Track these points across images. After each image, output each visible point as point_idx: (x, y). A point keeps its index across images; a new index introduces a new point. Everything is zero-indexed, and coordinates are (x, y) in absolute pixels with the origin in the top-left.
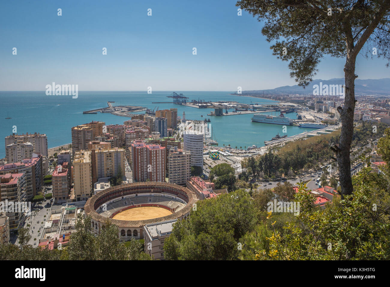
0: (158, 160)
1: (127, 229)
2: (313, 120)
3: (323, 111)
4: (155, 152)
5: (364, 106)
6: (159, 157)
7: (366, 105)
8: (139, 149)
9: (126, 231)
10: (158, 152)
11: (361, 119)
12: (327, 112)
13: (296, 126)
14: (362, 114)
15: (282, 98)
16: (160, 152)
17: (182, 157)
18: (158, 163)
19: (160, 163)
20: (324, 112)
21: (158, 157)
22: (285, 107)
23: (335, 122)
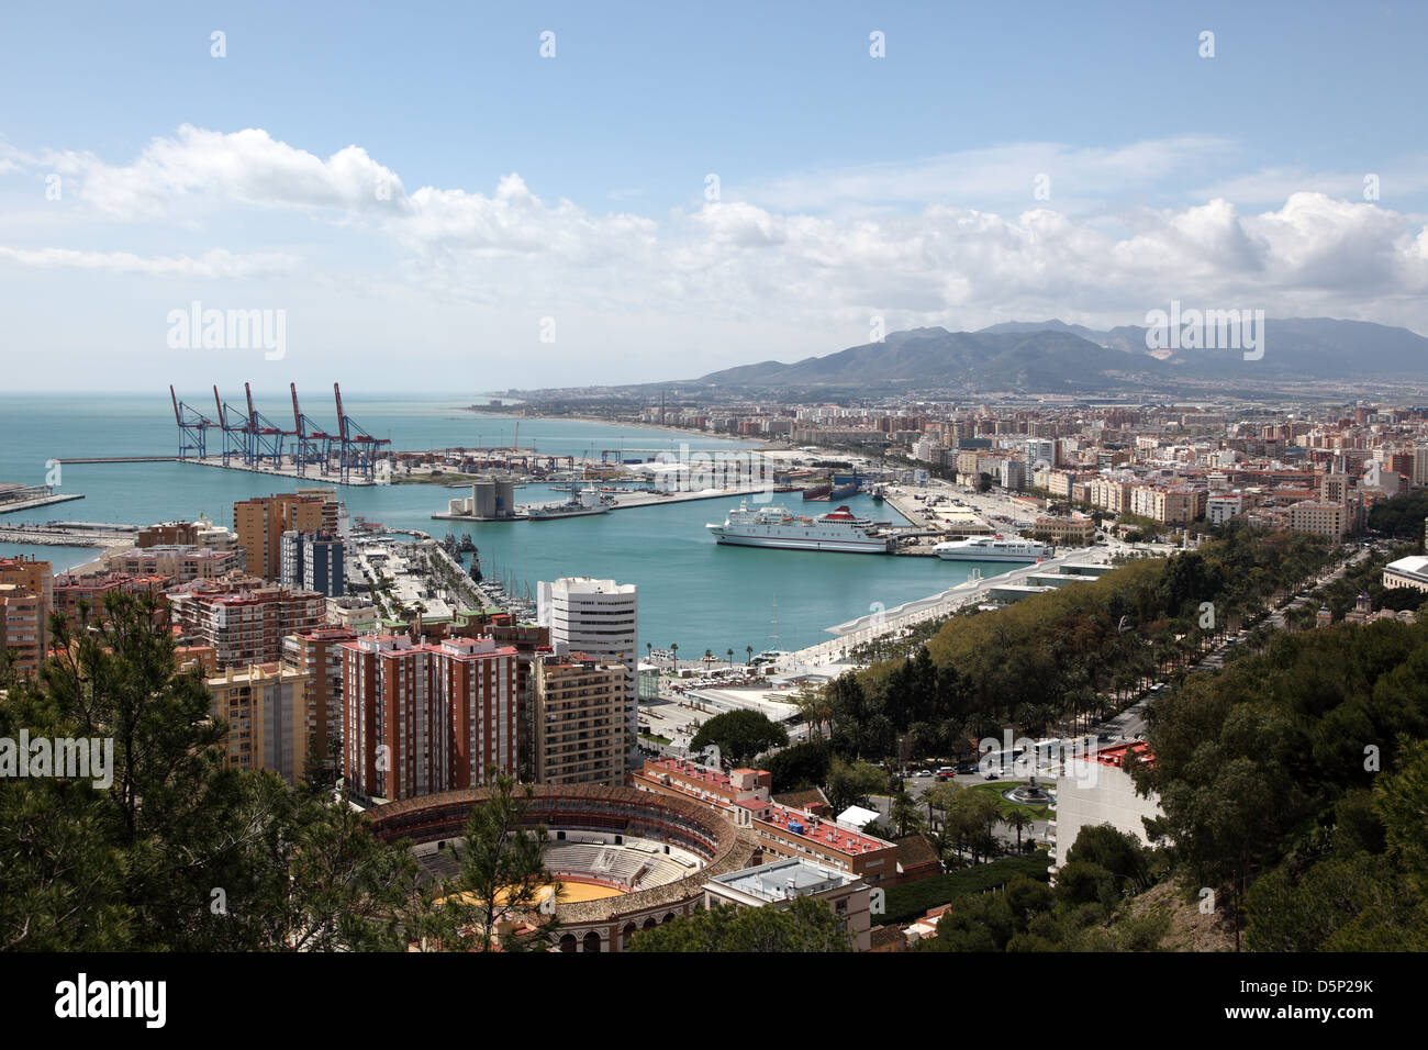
0: (494, 701)
1: (585, 932)
2: (983, 527)
3: (1005, 483)
4: (481, 669)
5: (1190, 456)
6: (498, 689)
7: (1199, 451)
8: (402, 658)
9: (580, 939)
10: (494, 668)
11: (1201, 517)
12: (1021, 487)
13: (905, 555)
14: (1200, 495)
15: (765, 426)
16: (503, 667)
17: (595, 683)
18: (494, 712)
19: (504, 711)
20: (1010, 489)
21: (494, 690)
22: (802, 468)
23: (1084, 533)
